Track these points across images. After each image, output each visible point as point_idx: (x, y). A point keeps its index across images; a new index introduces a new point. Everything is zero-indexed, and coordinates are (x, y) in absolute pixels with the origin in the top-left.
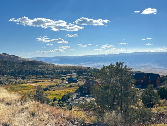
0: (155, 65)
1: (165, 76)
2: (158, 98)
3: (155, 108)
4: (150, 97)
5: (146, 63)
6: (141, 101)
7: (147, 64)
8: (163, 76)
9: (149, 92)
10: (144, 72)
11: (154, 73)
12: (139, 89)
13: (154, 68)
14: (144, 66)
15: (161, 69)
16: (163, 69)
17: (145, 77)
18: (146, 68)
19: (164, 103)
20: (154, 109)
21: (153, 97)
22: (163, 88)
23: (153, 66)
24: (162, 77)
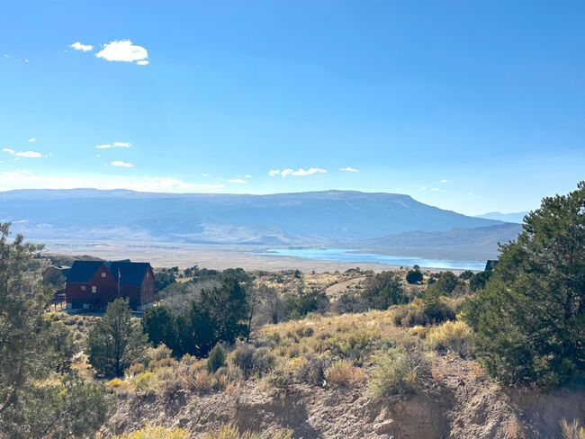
0: (140, 234)
1: (169, 270)
2: (144, 344)
3: (131, 377)
4: (118, 342)
5: (111, 228)
6: (86, 358)
7: (115, 230)
8: (164, 270)
9: (114, 326)
10: (103, 258)
11: (134, 259)
12: (81, 318)
13: (138, 243)
14: (102, 239)
15: (157, 247)
16: (165, 248)
17: (104, 275)
18: (108, 242)
19: (158, 359)
20: (128, 383)
21: (126, 342)
22: (160, 309)
23: (133, 238)
24: (159, 274)
